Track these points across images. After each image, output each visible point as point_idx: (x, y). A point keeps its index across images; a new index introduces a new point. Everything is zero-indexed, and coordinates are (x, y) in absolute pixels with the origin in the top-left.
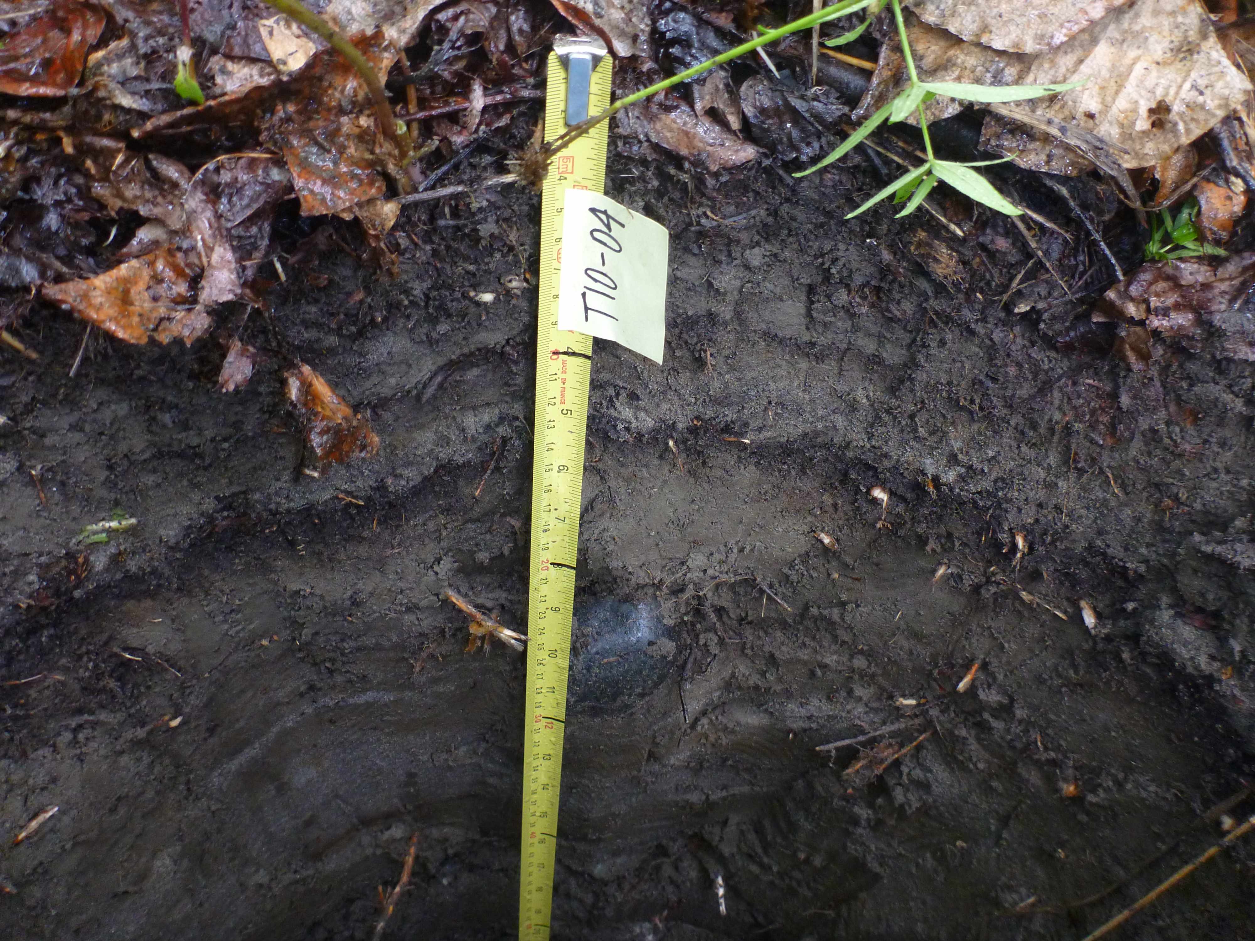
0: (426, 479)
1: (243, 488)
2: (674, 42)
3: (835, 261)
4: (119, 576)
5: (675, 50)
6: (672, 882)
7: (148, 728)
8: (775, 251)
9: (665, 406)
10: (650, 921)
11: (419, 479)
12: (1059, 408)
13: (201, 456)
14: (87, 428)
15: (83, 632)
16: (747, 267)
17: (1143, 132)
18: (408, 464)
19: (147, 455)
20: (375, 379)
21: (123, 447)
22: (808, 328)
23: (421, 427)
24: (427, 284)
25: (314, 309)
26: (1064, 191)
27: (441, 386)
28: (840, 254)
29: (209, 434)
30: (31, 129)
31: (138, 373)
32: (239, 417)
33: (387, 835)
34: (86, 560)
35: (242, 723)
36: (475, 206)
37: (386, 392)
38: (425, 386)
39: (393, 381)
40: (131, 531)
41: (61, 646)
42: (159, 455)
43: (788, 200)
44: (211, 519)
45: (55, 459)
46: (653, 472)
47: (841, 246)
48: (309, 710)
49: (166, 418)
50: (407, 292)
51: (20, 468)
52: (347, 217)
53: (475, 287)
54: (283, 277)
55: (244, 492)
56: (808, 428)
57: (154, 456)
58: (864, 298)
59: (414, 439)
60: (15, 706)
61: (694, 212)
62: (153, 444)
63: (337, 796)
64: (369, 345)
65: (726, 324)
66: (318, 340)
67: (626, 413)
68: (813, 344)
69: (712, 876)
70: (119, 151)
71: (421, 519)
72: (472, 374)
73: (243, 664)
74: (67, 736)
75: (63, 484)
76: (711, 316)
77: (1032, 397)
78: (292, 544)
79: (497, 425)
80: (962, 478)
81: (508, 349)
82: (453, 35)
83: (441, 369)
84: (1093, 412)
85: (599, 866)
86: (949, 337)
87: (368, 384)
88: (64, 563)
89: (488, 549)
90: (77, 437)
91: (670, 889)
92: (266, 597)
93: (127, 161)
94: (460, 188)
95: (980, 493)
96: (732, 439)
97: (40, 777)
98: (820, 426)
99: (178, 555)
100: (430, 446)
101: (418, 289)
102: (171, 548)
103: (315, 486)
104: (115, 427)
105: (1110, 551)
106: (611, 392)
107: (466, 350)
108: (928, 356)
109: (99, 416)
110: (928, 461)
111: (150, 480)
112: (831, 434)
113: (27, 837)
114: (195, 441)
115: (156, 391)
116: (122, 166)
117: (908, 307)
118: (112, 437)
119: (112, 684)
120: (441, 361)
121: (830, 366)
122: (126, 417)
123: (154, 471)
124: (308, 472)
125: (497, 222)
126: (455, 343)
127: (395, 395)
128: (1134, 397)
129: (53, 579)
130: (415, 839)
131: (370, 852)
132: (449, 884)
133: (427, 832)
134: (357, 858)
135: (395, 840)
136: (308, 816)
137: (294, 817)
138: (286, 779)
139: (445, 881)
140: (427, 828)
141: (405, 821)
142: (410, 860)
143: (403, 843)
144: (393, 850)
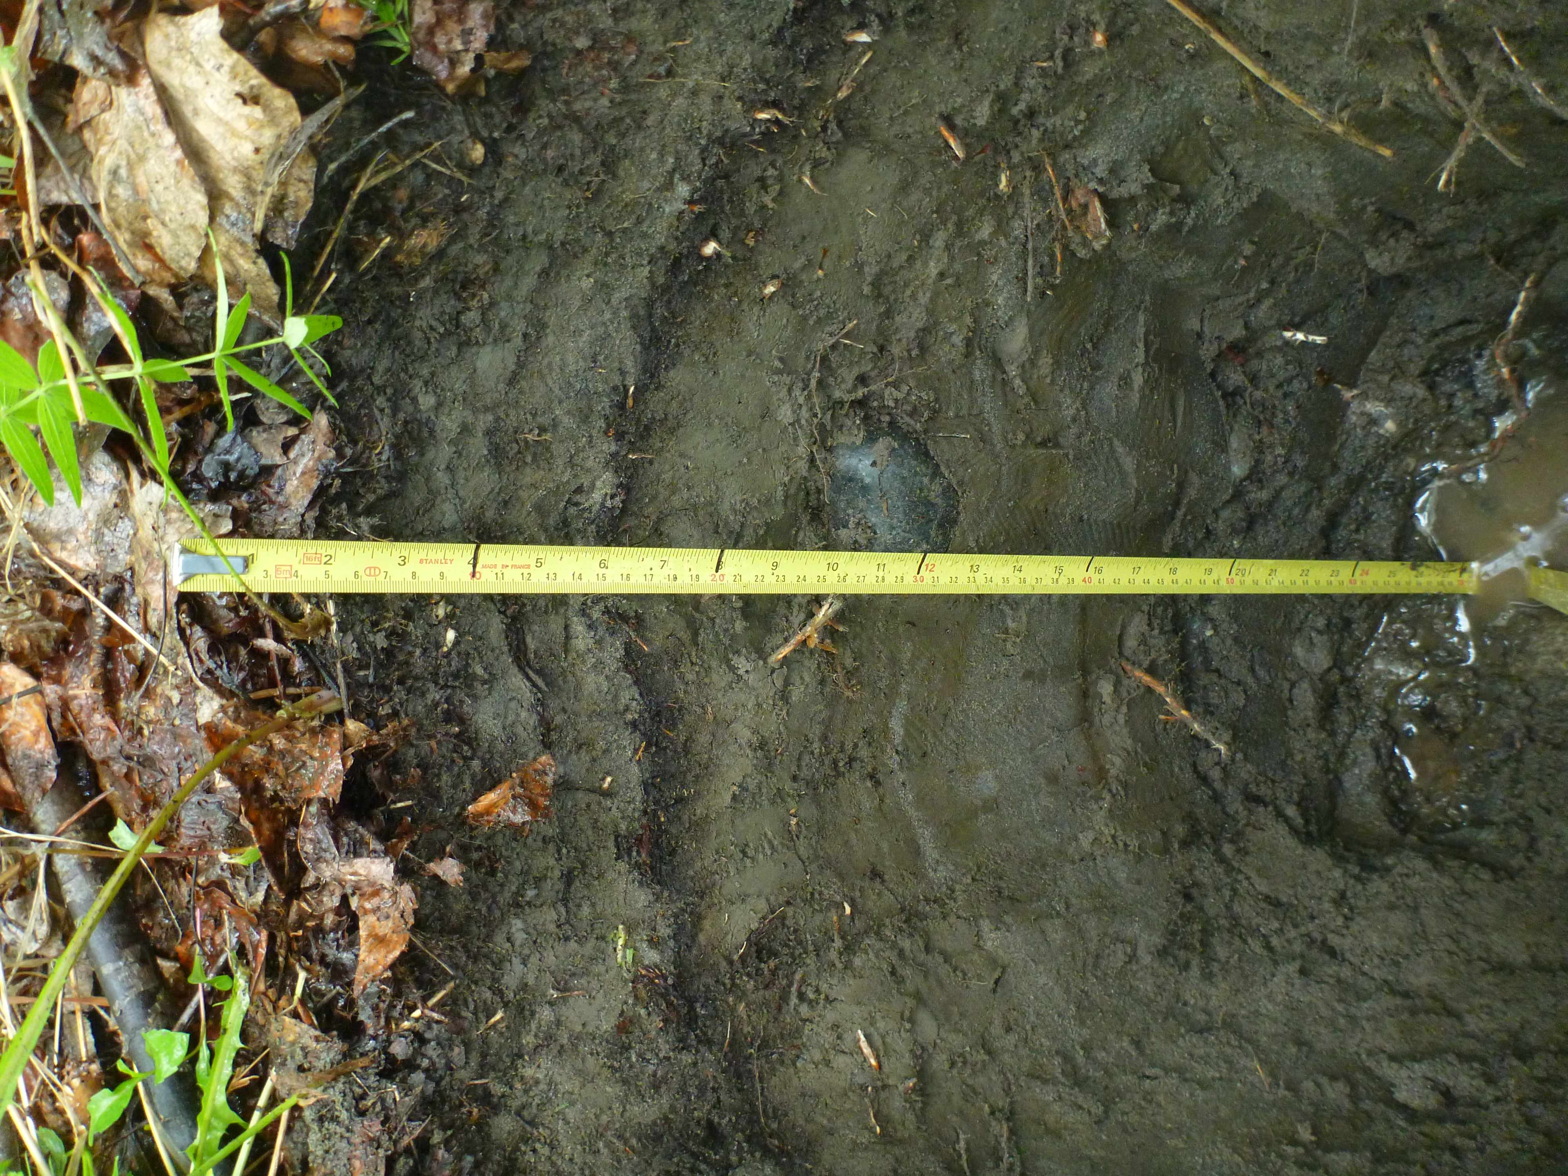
0: (636, 682)
1: (613, 837)
2: (226, 477)
3: (432, 328)
4: (671, 943)
5: (233, 476)
7: (836, 938)
8: (421, 384)
9: (590, 463)
10: (1348, 404)
11: (635, 688)
12: (595, 100)
13: (570, 872)
14: (526, 951)
15: (710, 981)
16: (439, 405)
17: (264, 111)
18: (616, 698)
19: (563, 910)
20: (519, 730)
21: (552, 927)
22: (508, 341)
23: (578, 687)
24: (431, 686)
25: (444, 777)
26: (332, 167)
27: (539, 672)
28: (424, 325)
29: (552, 862)
30: (290, 950)
31: (484, 910)
32: (539, 838)
33: (1107, 699)
34: (646, 968)
35: (885, 847)
36: (355, 654)
37: (534, 720)
38: (534, 685)
39: (524, 714)
40: (629, 932)
41: (715, 999)
42: (565, 901)
43: (369, 377)
44: (638, 866)
45: (548, 978)
46: (667, 467)
47: (418, 323)
48: (902, 777)
49: (530, 893)
50: (436, 705)
51: (551, 1003)
52: (350, 762)
53: (438, 646)
54: (410, 803)
55: (617, 837)
56: (625, 327)
57: (566, 906)
58: (474, 296)
59: (591, 695)
60: (751, 1045)
61: (377, 465)
62: (554, 905)
63: (1032, 749)
64: (484, 736)
65: (497, 419)
66: (473, 777)
67: (597, 496)
68: (525, 336)
69: (1279, 343)
70: (299, 905)
71: (680, 686)
72: (531, 643)
73: (813, 842)
74: (804, 1010)
75: (573, 975)
76: (488, 433)
77: (582, 129)
78: (680, 800)
79: (590, 618)
80: (685, 178)
81: (509, 613)
82: (212, 666)
83: (521, 669)
84: (597, 68)
85: (1235, 470)
86: (512, 219)
87: (523, 734)
88: (640, 986)
89: (733, 621)
90: (534, 959)
92: (738, 821)
93: (306, 901)
94: (339, 666)
95: (703, 160)
96: (630, 402)
97: (829, 1038)
98: (625, 313)
99: (666, 894)
100: (602, 678)
101: (434, 694)
102: (657, 900)
103: (622, 780)
104: (531, 931)
105: (775, 25)
106: (572, 510)
107: (506, 649)
108: (535, 233)
109: (518, 943)
110: (667, 210)
111: (586, 910)
112: (635, 301)
113: (877, 1058)
114: (557, 873)
115: (505, 897)
116: (309, 905)
117: (480, 259)
118: (539, 934)
119: (772, 964)
120: (514, 670)
121: (552, 317)
122: (525, 921)
123: (579, 906)
124: (606, 785)
125: (375, 633)
126: (497, 659)
127: (538, 713)
128: (577, 33)
129: (650, 997)
130: (1129, 667)
131: (1121, 719)
132: (1215, 628)
133: (1127, 652)
134: (1125, 731)
135: (1116, 691)
136: (1042, 780)
137: (1036, 795)
138: (979, 803)
139: (1209, 633)
140: (1121, 653)
141: (1098, 678)
142: (1147, 679)
143: (1126, 682)
144: (1129, 693)
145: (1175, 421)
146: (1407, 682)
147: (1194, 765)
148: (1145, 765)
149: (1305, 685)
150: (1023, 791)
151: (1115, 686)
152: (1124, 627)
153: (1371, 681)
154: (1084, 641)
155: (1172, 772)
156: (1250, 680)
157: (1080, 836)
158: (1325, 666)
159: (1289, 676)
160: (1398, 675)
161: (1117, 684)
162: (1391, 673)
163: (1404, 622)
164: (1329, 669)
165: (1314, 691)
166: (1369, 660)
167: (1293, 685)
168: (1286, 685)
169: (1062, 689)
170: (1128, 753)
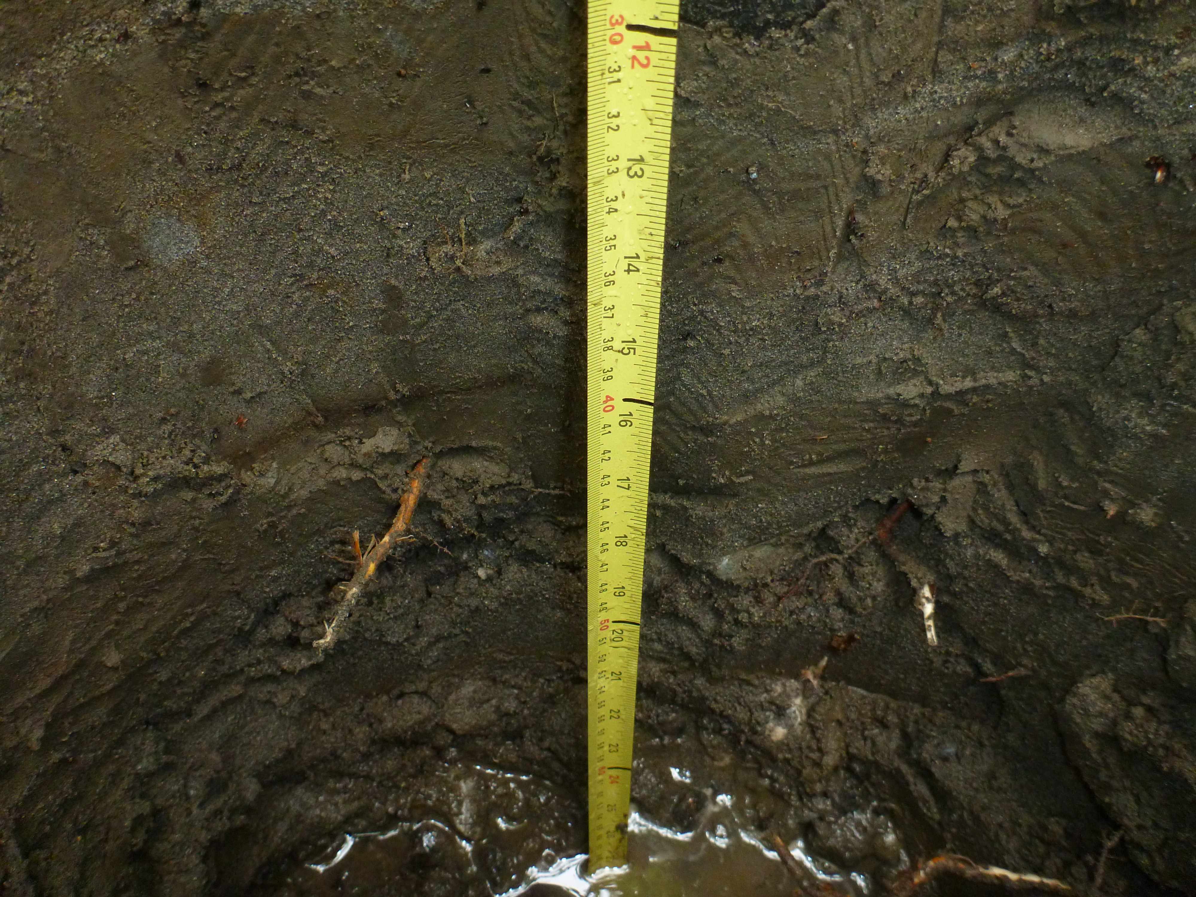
6: (842, 602)
10: (797, 676)
33: (369, 445)
63: (261, 329)
69: (914, 583)
85: (726, 561)
91: (837, 613)
130: (422, 470)
131: (341, 473)
132: (489, 579)
133: (444, 464)
134: (321, 483)
135: (384, 456)
136: (206, 355)
137: (174, 347)
138: (129, 228)
139: (481, 573)
140: (440, 455)
141: (399, 425)
142: (411, 500)
143: (400, 469)
144: (386, 477)
145: (821, 462)
146: (452, 826)
147: (286, 596)
148: (272, 525)
149: (426, 709)
150: (176, 322)
151: (392, 453)
152: (481, 452)
153: (443, 781)
154: (457, 390)
155: (269, 568)
156: (424, 640)
157: (115, 439)
158: (455, 726)
159: (434, 685)
160: (460, 813)
161: (395, 457)
162: (460, 804)
163: (527, 801)
164: (451, 731)
165: (421, 723)
166: (469, 773)
167: (424, 694)
168: (422, 686)
169: (375, 367)
170: (284, 496)
